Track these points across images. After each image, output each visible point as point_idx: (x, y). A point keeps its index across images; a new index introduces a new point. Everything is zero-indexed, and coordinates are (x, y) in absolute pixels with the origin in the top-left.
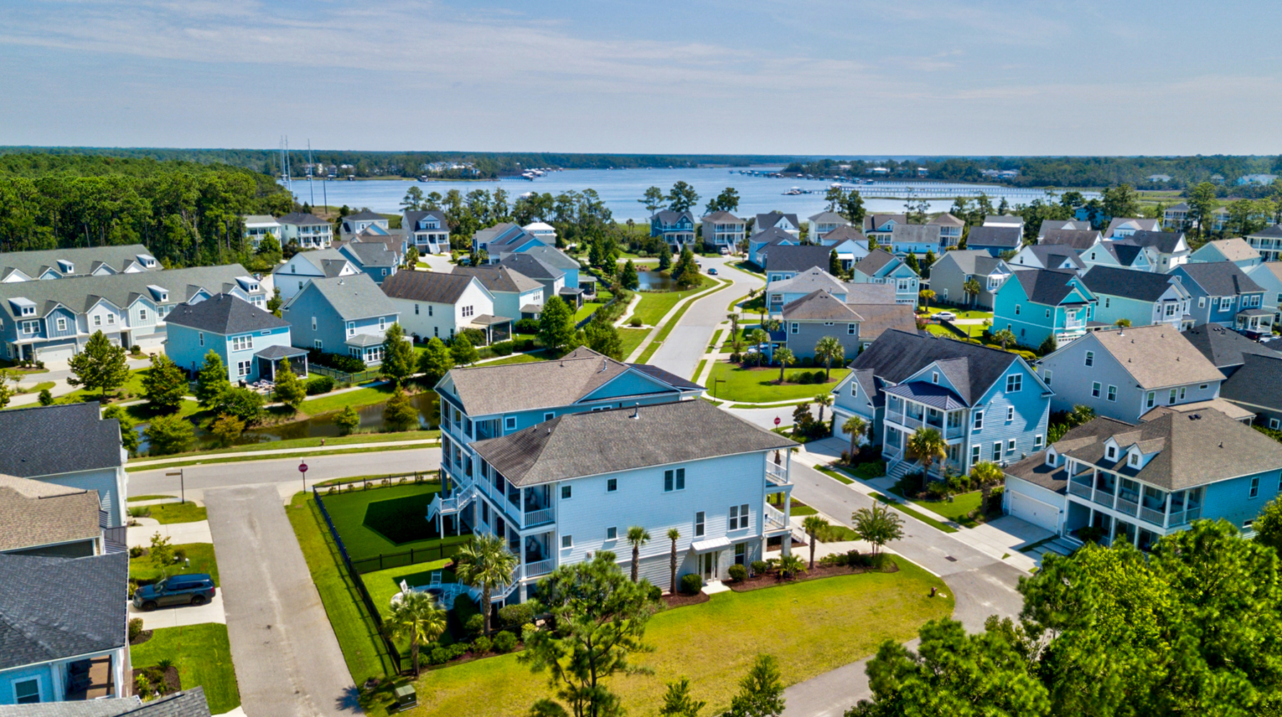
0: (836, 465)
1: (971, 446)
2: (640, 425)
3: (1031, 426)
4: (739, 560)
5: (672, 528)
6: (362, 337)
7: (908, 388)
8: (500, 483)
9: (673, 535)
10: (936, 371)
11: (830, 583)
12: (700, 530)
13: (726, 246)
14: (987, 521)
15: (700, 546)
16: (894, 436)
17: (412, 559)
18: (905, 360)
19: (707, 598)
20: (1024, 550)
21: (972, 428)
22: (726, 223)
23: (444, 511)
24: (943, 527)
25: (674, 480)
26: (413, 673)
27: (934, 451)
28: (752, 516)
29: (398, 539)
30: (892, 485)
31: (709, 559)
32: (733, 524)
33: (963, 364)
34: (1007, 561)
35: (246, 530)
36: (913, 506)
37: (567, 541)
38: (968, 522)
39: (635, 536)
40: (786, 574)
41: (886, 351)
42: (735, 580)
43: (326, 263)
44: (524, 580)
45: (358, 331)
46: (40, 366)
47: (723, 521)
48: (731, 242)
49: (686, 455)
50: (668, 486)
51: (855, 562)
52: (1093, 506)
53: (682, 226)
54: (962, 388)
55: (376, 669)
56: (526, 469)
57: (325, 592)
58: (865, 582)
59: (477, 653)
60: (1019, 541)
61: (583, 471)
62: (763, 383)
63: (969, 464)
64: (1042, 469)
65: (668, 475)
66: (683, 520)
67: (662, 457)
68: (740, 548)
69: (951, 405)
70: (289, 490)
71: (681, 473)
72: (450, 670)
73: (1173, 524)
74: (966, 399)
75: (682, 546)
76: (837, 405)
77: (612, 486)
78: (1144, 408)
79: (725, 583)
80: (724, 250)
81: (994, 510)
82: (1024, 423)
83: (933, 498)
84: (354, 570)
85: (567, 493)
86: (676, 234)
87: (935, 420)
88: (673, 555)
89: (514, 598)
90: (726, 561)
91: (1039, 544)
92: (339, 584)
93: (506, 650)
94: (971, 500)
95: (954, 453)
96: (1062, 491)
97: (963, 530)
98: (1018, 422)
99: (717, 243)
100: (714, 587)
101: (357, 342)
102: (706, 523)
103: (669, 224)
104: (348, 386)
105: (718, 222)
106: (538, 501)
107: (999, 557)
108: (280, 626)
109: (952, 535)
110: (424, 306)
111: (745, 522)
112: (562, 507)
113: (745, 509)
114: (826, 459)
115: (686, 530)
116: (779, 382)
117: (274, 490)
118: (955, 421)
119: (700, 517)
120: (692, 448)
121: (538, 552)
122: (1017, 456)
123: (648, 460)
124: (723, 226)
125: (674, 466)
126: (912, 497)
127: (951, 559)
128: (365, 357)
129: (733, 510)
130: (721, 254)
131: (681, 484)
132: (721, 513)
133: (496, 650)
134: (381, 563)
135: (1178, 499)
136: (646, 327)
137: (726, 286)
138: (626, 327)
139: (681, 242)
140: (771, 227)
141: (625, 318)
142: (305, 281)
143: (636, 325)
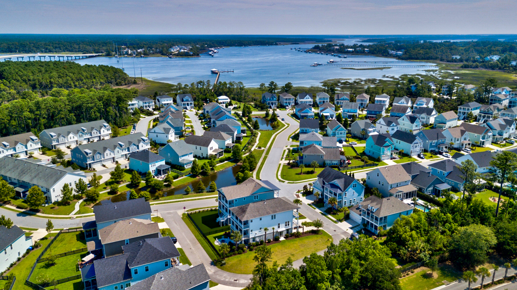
0: (313, 203)
1: (344, 201)
2: (266, 204)
3: (359, 195)
4: (287, 233)
5: (273, 227)
6: (184, 160)
7: (329, 185)
8: (237, 218)
9: (273, 229)
10: (336, 182)
11: (307, 238)
12: (279, 227)
13: (288, 106)
14: (345, 220)
15: (279, 230)
16: (326, 197)
17: (216, 232)
18: (330, 177)
19: (281, 241)
20: (351, 228)
21: (344, 197)
22: (288, 98)
23: (222, 221)
24: (335, 222)
25: (273, 217)
26: (224, 258)
27: (334, 203)
28: (290, 223)
29: (211, 227)
30: (325, 210)
31: (281, 233)
32: (286, 225)
33: (343, 180)
34: (347, 231)
35: (175, 225)
36: (329, 216)
37: (252, 231)
38: (340, 221)
39: (266, 230)
40: (297, 235)
41: (326, 173)
42: (286, 237)
43: (165, 129)
44: (243, 239)
45: (183, 158)
46: (94, 169)
47: (284, 225)
48: (289, 104)
49: (276, 212)
50: (272, 219)
51: (313, 232)
52: (366, 219)
53: (273, 99)
54: (342, 187)
55: (216, 257)
56: (244, 216)
57: (199, 240)
58: (314, 237)
59: (235, 254)
60: (351, 226)
61: (255, 216)
62: (296, 174)
63: (343, 205)
64: (358, 209)
65: (272, 216)
66: (275, 225)
67: (271, 212)
68: (287, 230)
69: (339, 192)
70: (181, 212)
71: (275, 216)
72: (230, 258)
73: (380, 224)
74: (342, 189)
75: (275, 231)
76: (314, 186)
77: (261, 219)
78: (389, 188)
79: (284, 238)
80: (287, 107)
81: (347, 218)
82: (357, 194)
83: (334, 214)
84: (204, 236)
85: (252, 221)
86: (271, 102)
87: (335, 194)
88: (273, 232)
89: (241, 243)
90: (285, 233)
91: (355, 227)
92: (202, 239)
93: (241, 253)
94: (341, 215)
95: (340, 202)
96: (360, 215)
97: (340, 223)
98: (356, 194)
99: (285, 104)
100: (282, 239)
101: (183, 162)
102: (280, 225)
103: (268, 98)
104: (182, 176)
105: (285, 98)
106: (246, 223)
107: (345, 230)
108: (193, 248)
109: (337, 224)
110: (198, 147)
111: (288, 225)
112: (251, 224)
113: (288, 222)
114: (311, 202)
115: (276, 227)
116: (300, 174)
117: (176, 213)
118: (340, 195)
119: (279, 224)
120: (277, 210)
121: (246, 233)
122: (356, 202)
123: (268, 213)
124: (287, 99)
125: (273, 214)
126: (330, 214)
127: (335, 231)
128: (185, 166)
129: (286, 223)
130: (286, 109)
131: (275, 218)
132: (283, 223)
133: (239, 254)
134: (210, 233)
135: (381, 219)
136: (263, 148)
137: (288, 127)
138: (256, 148)
139: (272, 105)
140: (303, 99)
141: (256, 144)
142: (158, 134)
143: (260, 148)
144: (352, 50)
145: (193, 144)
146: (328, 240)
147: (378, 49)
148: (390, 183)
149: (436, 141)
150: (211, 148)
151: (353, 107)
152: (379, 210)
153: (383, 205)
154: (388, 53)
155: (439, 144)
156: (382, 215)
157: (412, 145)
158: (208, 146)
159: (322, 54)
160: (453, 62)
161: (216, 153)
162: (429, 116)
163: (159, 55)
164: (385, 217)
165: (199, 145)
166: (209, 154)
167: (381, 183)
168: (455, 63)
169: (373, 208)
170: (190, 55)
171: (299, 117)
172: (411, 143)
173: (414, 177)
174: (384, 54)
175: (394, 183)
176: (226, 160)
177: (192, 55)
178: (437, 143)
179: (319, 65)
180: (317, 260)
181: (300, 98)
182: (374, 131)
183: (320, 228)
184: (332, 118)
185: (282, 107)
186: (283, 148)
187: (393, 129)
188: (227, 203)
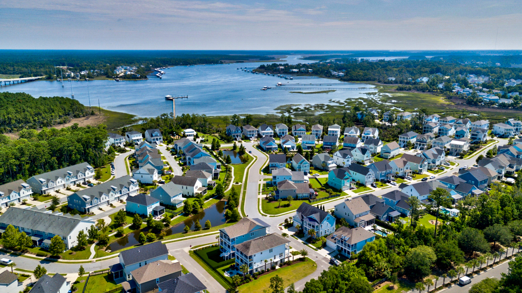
0: (294, 234)
1: (320, 231)
2: (264, 241)
3: (332, 225)
4: (281, 262)
5: (271, 259)
6: (175, 200)
7: (308, 219)
8: (241, 253)
9: (271, 260)
10: (314, 216)
11: (297, 265)
12: (275, 258)
13: (251, 137)
14: (323, 248)
15: (275, 261)
16: (306, 228)
17: (223, 266)
18: (308, 211)
19: (277, 270)
20: (329, 254)
21: (320, 228)
22: (251, 130)
23: (226, 256)
24: (315, 250)
25: (271, 251)
26: (236, 287)
27: (314, 234)
28: (283, 254)
29: (218, 262)
30: (305, 240)
31: (276, 263)
32: (280, 256)
33: (318, 214)
34: (326, 257)
35: (186, 262)
36: (310, 245)
37: (255, 263)
38: (320, 248)
39: (266, 261)
40: (289, 263)
41: (303, 208)
42: (281, 266)
43: (149, 170)
44: (249, 270)
45: (174, 199)
46: (93, 213)
47: (279, 256)
48: (253, 136)
49: (272, 246)
50: (270, 252)
51: (301, 260)
52: (340, 246)
53: (238, 132)
54: (318, 220)
55: (229, 287)
56: (248, 252)
57: (210, 273)
58: (302, 265)
59: (244, 283)
60: (328, 252)
61: (257, 252)
62: (275, 208)
63: (320, 235)
64: (333, 238)
65: (270, 250)
66: (272, 257)
67: (269, 247)
68: (281, 260)
69: (316, 224)
70: (187, 249)
71: (272, 249)
72: (240, 286)
73: (352, 249)
74: (319, 222)
75: (272, 261)
76: (294, 220)
77: (261, 253)
78: (354, 218)
79: (279, 266)
80: (251, 139)
81: (324, 246)
82: (330, 225)
83: (313, 243)
84: (214, 269)
85: (255, 256)
86: (236, 134)
87: (313, 226)
88: (271, 263)
89: (247, 273)
90: (279, 263)
91: (332, 253)
92: (213, 272)
93: (248, 282)
94: (320, 243)
95: (317, 233)
96: (335, 243)
97: (319, 250)
98: (329, 225)
99: (249, 136)
100: (277, 267)
101: (174, 202)
102: (276, 257)
103: (233, 131)
104: (176, 216)
105: (249, 130)
106: (251, 257)
107: (325, 256)
108: (207, 281)
109: (317, 252)
110: (185, 187)
111: (282, 256)
112: (254, 258)
113: (282, 254)
114: (293, 233)
115: (273, 258)
116: (278, 207)
117: (183, 251)
118: (317, 226)
119: (275, 256)
120: (273, 245)
121: (251, 265)
122: (329, 232)
123: (267, 248)
124: (250, 131)
125: (271, 249)
126: (310, 243)
127: (317, 257)
128: (177, 206)
129: (280, 254)
131: (272, 251)
132: (278, 255)
133: (247, 282)
134: (218, 267)
135: (352, 245)
136: (240, 183)
137: (256, 159)
138: (234, 184)
139: (238, 137)
140: (265, 130)
141: (233, 179)
142: (143, 175)
143: (237, 183)
144: (296, 70)
145: (179, 184)
146: (313, 265)
147: (321, 70)
148: (355, 214)
149: (384, 172)
150: (196, 187)
151: (311, 139)
152: (350, 239)
153: (353, 234)
154: (331, 74)
155: (387, 174)
156: (353, 243)
157: (366, 176)
158: (193, 186)
159: (269, 75)
160: (389, 83)
161: (201, 192)
162: (376, 146)
163: (104, 77)
164: (355, 244)
165: (185, 185)
166: (194, 193)
167: (347, 214)
168: (391, 85)
169: (346, 237)
170: (138, 78)
171: (265, 149)
172: (365, 175)
173: (372, 207)
174: (328, 75)
175: (357, 213)
176: (211, 198)
177: (140, 78)
178: (385, 173)
179: (269, 88)
180: (315, 284)
181: (262, 130)
182: (332, 163)
183: (306, 256)
184: (293, 149)
185: (246, 138)
186: (257, 182)
187: (348, 161)
188: (230, 241)
